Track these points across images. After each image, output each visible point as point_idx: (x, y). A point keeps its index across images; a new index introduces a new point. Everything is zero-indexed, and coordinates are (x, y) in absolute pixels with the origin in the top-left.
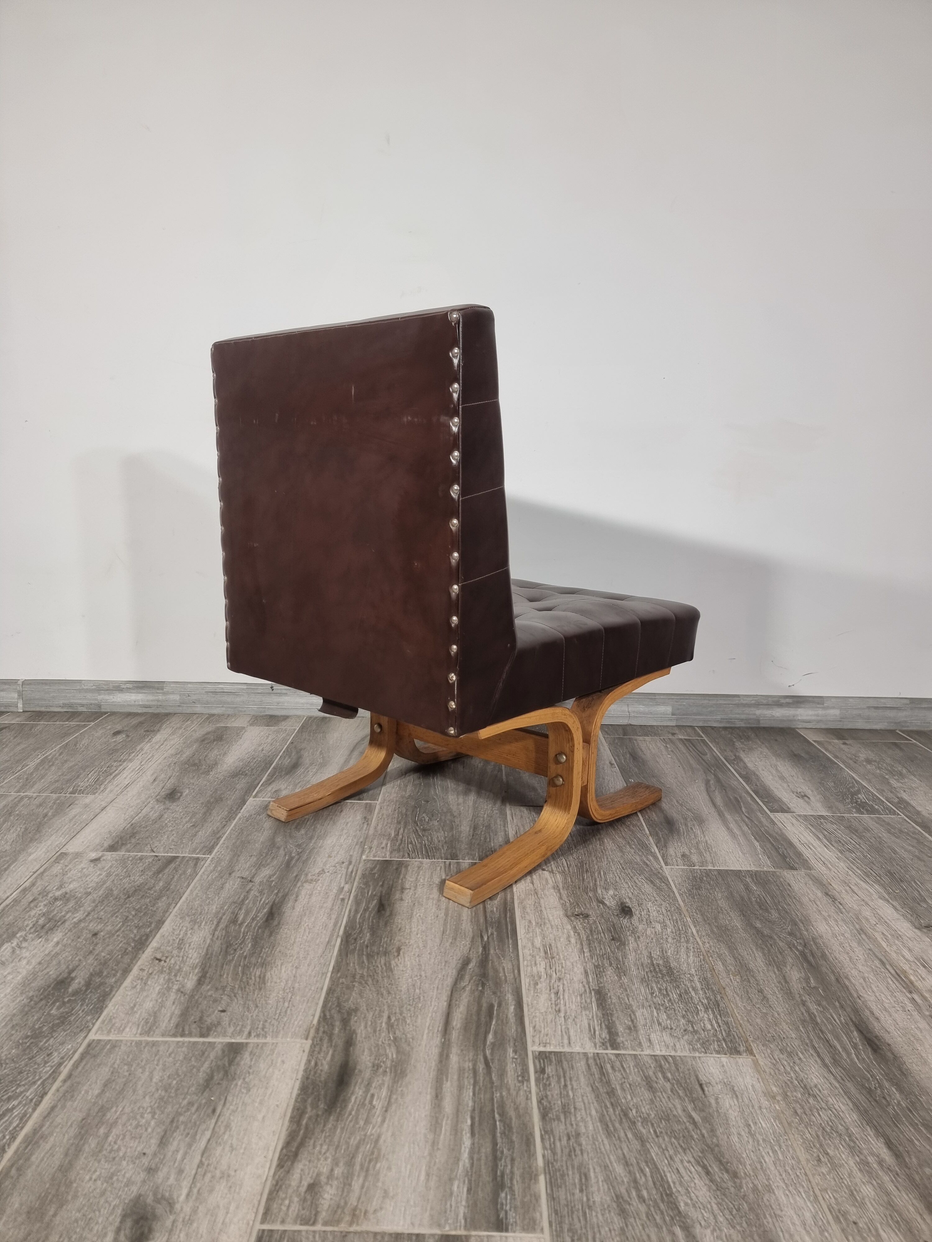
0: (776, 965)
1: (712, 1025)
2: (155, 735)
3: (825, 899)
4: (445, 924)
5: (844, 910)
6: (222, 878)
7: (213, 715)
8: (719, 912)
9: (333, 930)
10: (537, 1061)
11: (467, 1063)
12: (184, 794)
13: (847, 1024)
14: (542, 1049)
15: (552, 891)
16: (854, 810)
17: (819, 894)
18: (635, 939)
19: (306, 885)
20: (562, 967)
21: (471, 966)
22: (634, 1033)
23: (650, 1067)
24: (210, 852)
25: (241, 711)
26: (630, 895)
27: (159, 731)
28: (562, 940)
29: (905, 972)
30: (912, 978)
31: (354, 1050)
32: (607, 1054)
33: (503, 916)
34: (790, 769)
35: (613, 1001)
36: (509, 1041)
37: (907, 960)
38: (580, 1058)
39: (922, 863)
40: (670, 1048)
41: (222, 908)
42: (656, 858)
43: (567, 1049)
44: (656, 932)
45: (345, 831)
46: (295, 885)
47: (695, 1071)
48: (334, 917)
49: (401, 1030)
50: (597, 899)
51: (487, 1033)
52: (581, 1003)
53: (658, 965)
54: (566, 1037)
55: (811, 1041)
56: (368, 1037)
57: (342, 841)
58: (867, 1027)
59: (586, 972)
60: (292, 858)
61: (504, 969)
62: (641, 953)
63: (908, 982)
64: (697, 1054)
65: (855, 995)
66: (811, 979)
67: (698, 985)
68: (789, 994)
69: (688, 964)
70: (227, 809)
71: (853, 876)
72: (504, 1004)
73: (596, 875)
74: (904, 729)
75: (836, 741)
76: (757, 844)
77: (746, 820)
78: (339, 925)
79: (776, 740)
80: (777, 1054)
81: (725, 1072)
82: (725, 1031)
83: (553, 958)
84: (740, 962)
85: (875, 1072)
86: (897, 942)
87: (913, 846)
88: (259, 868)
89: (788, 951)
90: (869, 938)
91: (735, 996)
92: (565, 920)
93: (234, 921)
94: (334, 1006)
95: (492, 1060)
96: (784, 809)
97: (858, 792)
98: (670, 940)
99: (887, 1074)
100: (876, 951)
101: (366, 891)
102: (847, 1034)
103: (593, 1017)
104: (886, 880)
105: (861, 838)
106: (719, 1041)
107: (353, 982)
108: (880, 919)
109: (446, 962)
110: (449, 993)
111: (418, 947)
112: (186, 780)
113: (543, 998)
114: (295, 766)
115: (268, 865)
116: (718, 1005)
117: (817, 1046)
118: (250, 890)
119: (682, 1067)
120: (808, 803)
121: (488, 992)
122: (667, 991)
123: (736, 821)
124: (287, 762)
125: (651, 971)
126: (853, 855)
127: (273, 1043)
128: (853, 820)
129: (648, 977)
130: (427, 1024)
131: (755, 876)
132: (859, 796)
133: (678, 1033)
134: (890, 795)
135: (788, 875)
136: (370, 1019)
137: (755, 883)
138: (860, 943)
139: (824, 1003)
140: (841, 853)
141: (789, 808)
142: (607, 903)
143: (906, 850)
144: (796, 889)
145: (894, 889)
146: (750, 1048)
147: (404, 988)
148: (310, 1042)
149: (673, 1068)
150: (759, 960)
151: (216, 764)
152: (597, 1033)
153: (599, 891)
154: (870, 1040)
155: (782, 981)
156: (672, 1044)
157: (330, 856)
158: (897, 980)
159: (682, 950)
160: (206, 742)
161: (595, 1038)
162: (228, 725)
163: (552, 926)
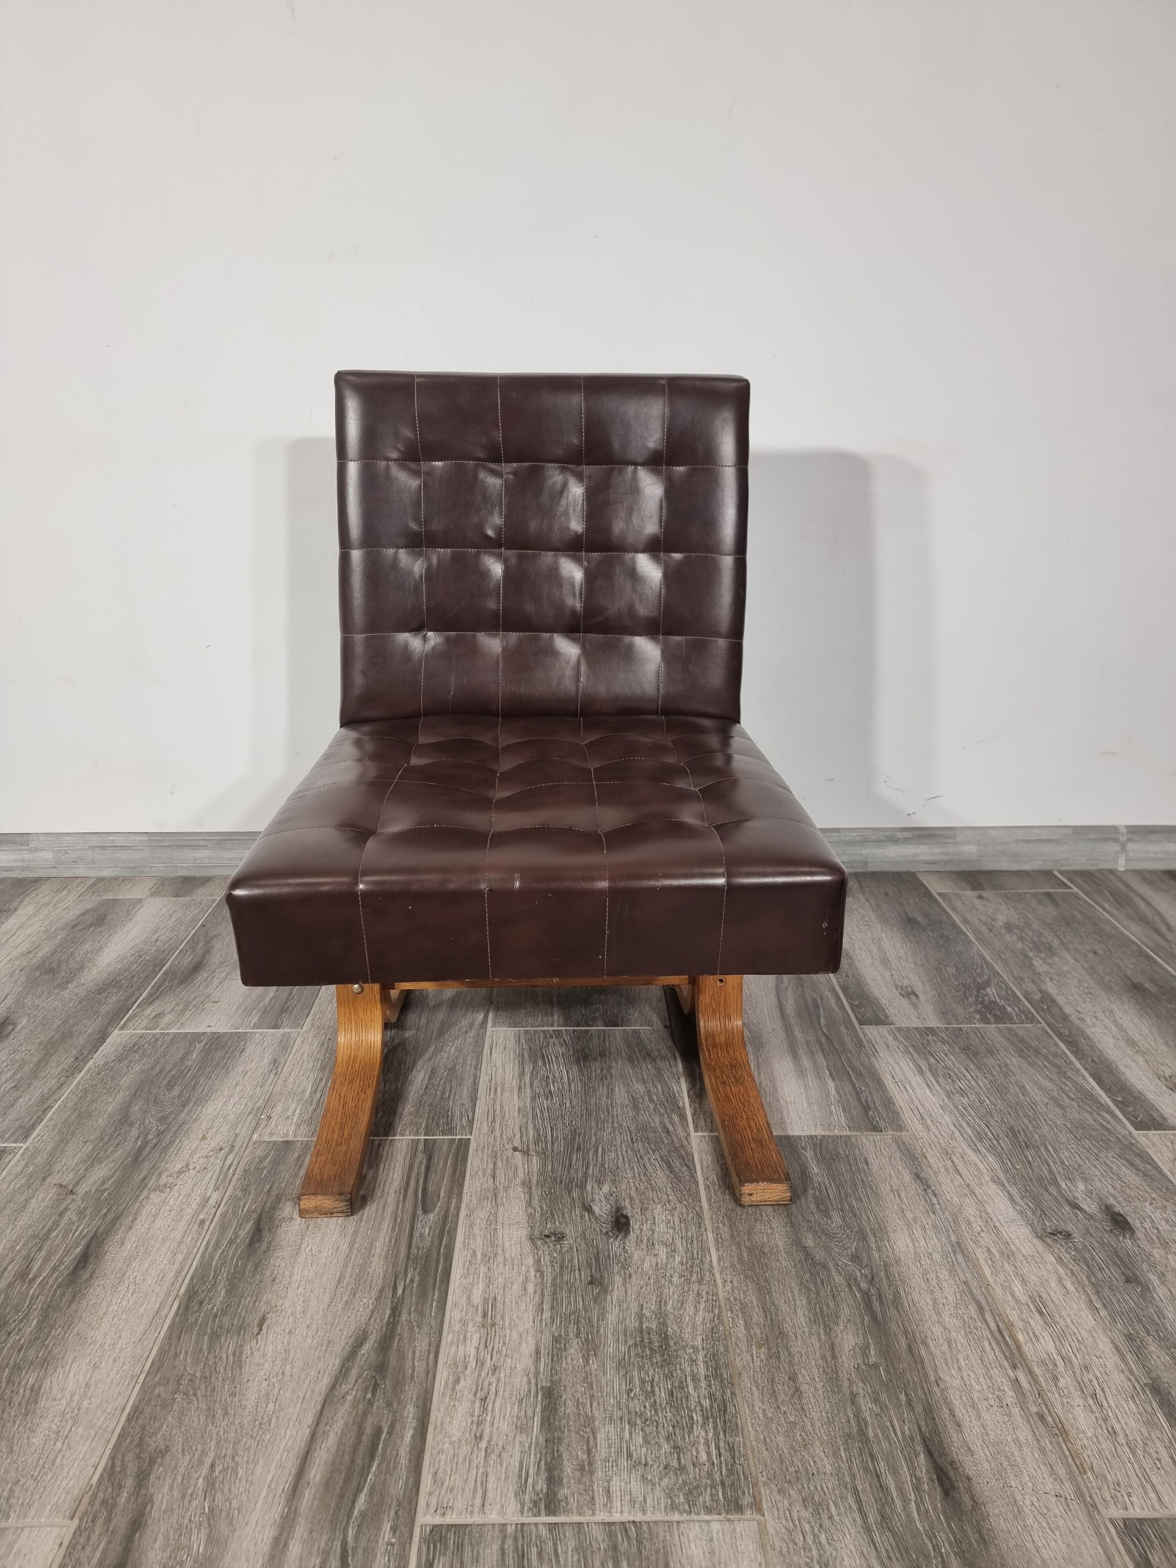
0: (824, 1322)
1: (709, 1454)
2: (7, 918)
3: (914, 1187)
4: (345, 1266)
5: (938, 1207)
6: (29, 1187)
7: (102, 879)
8: (756, 1220)
9: (172, 1285)
10: (424, 1548)
11: (313, 1558)
12: (19, 1027)
13: (912, 1439)
14: (438, 1520)
15: (520, 1189)
16: (978, 1017)
17: (907, 1177)
18: (625, 1279)
19: (155, 1198)
20: (504, 1343)
21: (367, 1347)
22: (586, 1479)
23: (599, 1549)
24: (26, 1137)
25: (143, 873)
26: (633, 1192)
27: (16, 910)
28: (514, 1287)
29: (1010, 1326)
30: (1021, 1337)
31: (140, 1538)
32: (536, 1524)
33: (436, 1243)
34: (898, 945)
35: (569, 1411)
36: (390, 1507)
37: (1017, 1301)
38: (493, 1538)
39: (1059, 1111)
40: (637, 1506)
41: (12, 1248)
42: (683, 1117)
43: (477, 1519)
44: (657, 1265)
45: (239, 1088)
46: (138, 1197)
47: (666, 1554)
48: (180, 1257)
49: (226, 1491)
50: (583, 1203)
51: (358, 1490)
52: (518, 1418)
53: (649, 1329)
54: (480, 1492)
55: (853, 1477)
56: (169, 1510)
57: (230, 1107)
58: (941, 1443)
59: (538, 1352)
60: (146, 1143)
61: (414, 1352)
62: (628, 1307)
63: (1013, 1346)
64: (676, 1517)
65: (932, 1379)
66: (872, 1347)
67: (702, 1370)
68: (833, 1378)
69: (694, 1327)
70: (74, 1052)
71: (960, 1139)
72: (398, 1426)
73: (591, 1155)
74: (1066, 868)
75: (969, 893)
76: (831, 1085)
77: (823, 1040)
78: (184, 1274)
79: (886, 894)
80: (798, 1506)
81: (712, 1553)
82: (727, 1465)
83: (493, 1325)
84: (771, 1319)
85: (941, 1537)
86: (1006, 1265)
87: (1051, 1080)
88: (92, 1165)
89: (845, 1294)
90: (967, 1259)
91: (754, 1388)
92: (528, 1245)
93: (23, 1275)
94: (133, 1445)
95: (355, 1548)
96: (880, 1019)
97: (988, 983)
98: (675, 1279)
99: (958, 1542)
100: (974, 1284)
101: (242, 1204)
102: (909, 1461)
103: (530, 1448)
104: (1006, 1144)
105: (979, 1069)
106: (713, 1487)
107: (175, 1393)
108: (987, 1220)
109: (329, 1342)
110: (319, 1407)
111: (293, 1314)
112: (28, 1001)
113: (463, 1408)
114: (196, 968)
115: (107, 1157)
116: (725, 1411)
117: (860, 1488)
118: (66, 1209)
119: (648, 1546)
120: (915, 1006)
121: (379, 1403)
122: (652, 1386)
123: (808, 1043)
124: (187, 961)
125: (636, 1344)
126: (965, 1101)
127: (17, 1528)
128: (972, 1035)
129: (630, 1357)
130: (269, 1479)
131: (819, 1144)
132: (988, 990)
133: (653, 1474)
134: (1031, 987)
135: (867, 1141)
136: (182, 1470)
137: (818, 1161)
138: (952, 1272)
139: (884, 1397)
140: (949, 1097)
141: (886, 1017)
142: (596, 1209)
143: (1040, 1088)
144: (875, 1168)
145: (1014, 1161)
146: (758, 1497)
147: (250, 1402)
148: (76, 1522)
149: (634, 1550)
150: (800, 1313)
151: (81, 968)
152: (530, 1480)
153: (589, 1188)
154: (941, 1470)
155: (828, 1355)
156: (641, 1498)
157: (204, 1138)
158: (998, 1344)
159: (691, 1298)
160: (79, 928)
161: (524, 1493)
162: (120, 897)
163: (505, 1259)
